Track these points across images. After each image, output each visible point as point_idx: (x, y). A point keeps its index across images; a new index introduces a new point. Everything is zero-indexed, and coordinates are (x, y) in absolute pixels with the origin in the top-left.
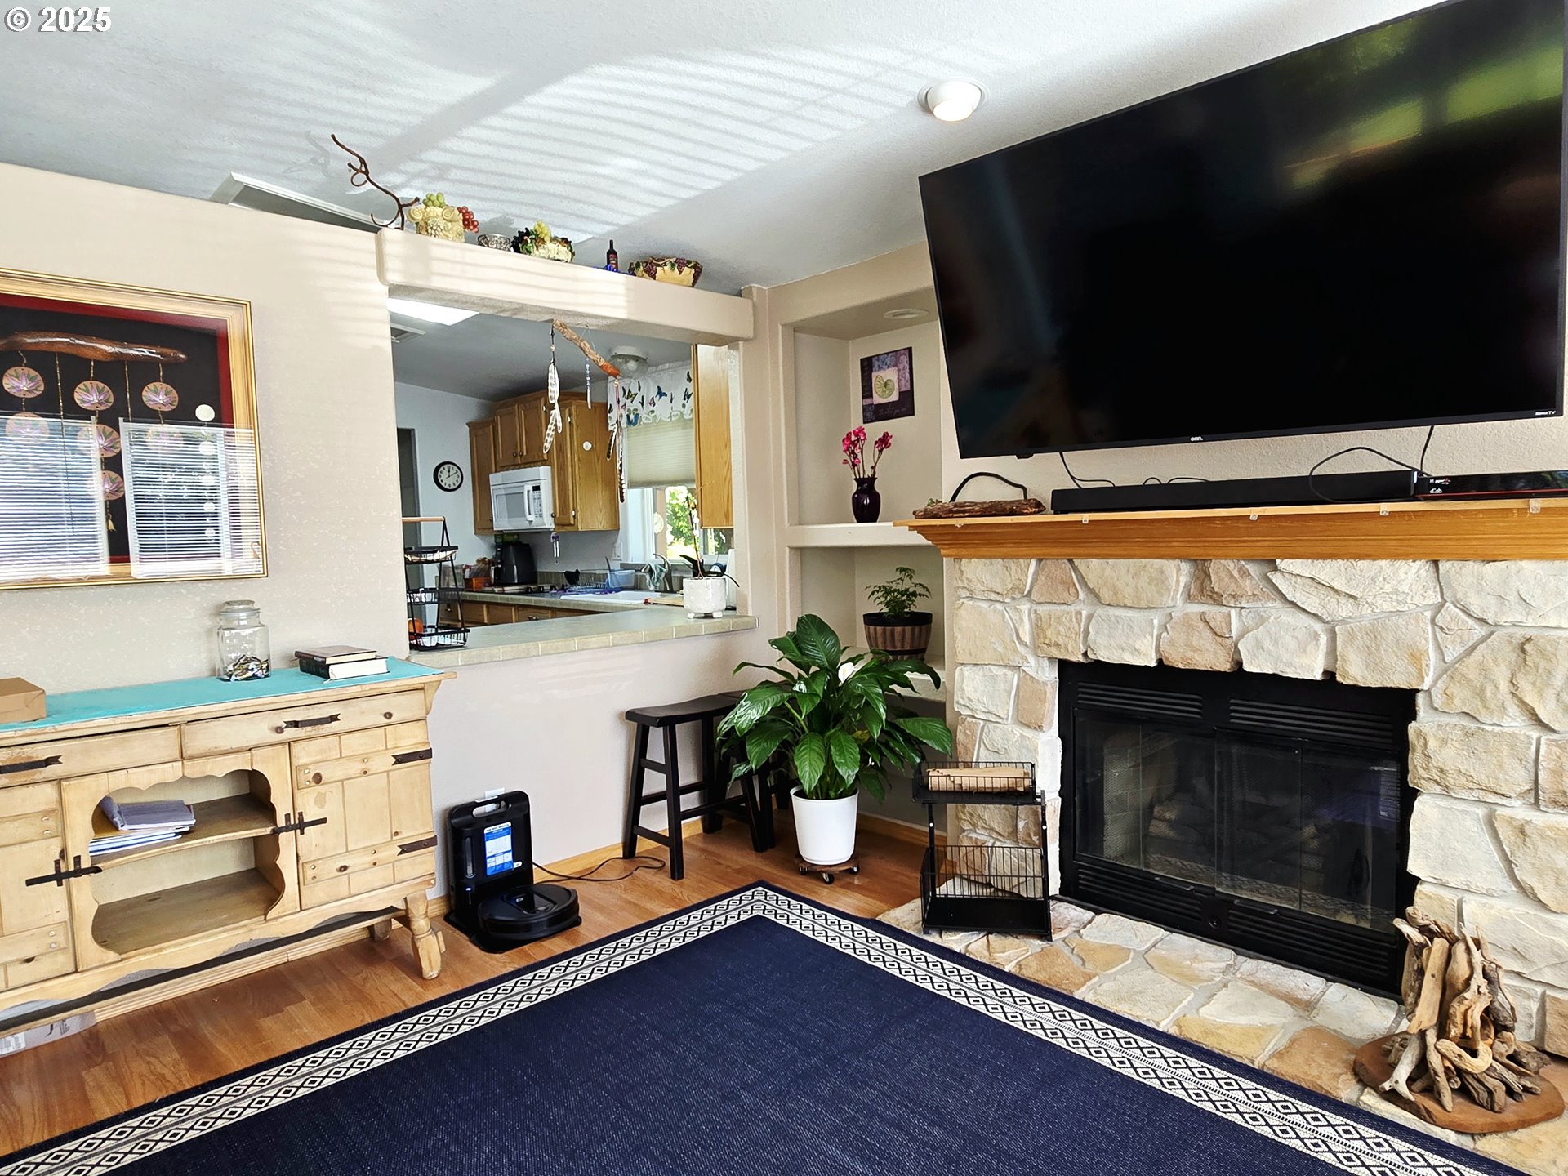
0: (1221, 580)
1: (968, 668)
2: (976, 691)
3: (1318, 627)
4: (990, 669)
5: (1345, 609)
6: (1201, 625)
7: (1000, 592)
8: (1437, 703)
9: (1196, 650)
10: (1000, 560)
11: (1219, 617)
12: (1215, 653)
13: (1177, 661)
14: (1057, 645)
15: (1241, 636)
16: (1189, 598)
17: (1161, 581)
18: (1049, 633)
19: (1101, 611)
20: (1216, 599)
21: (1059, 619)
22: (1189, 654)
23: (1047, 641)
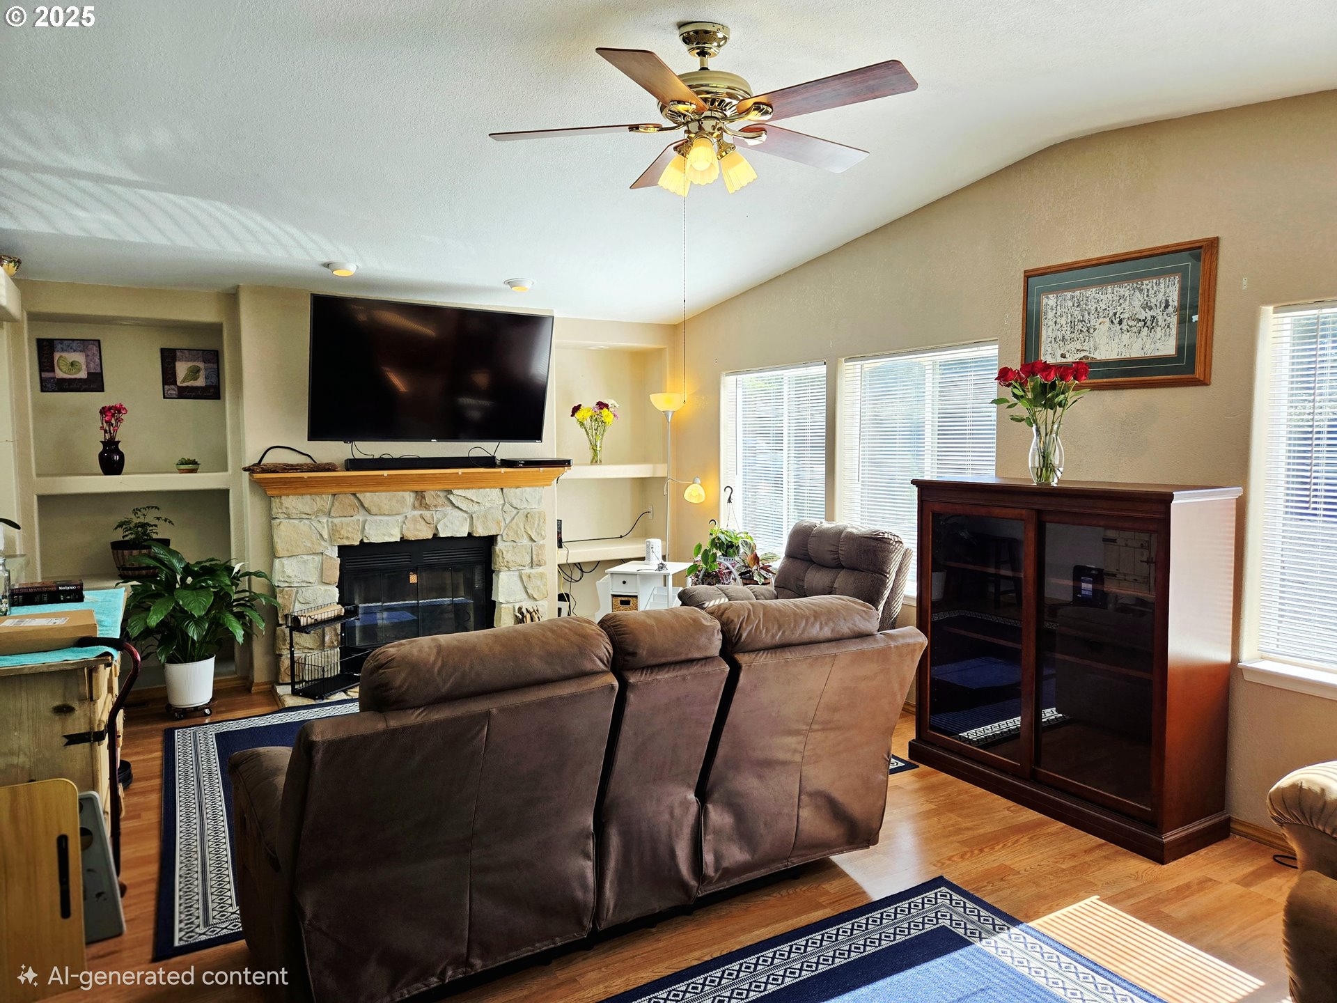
0: (430, 499)
1: (285, 559)
2: (293, 571)
3: (466, 515)
4: (302, 558)
5: (475, 508)
6: (420, 519)
7: (310, 513)
8: (505, 539)
9: (417, 530)
10: (309, 496)
11: (429, 515)
12: (427, 531)
13: (411, 536)
14: (348, 538)
15: (437, 524)
16: (414, 508)
17: (403, 502)
18: (342, 532)
19: (369, 518)
20: (427, 508)
21: (348, 525)
22: (416, 533)
23: (341, 537)
